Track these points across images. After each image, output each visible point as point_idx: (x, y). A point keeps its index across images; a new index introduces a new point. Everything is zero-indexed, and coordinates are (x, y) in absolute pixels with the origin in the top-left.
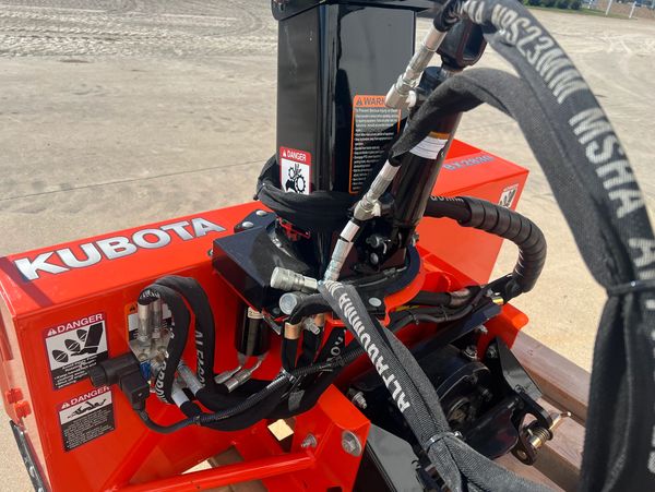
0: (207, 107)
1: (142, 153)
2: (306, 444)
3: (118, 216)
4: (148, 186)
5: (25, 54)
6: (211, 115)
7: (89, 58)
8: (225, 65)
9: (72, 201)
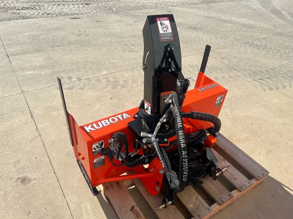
0: (126, 39)
1: (103, 63)
2: (151, 170)
3: (97, 91)
4: (106, 78)
5: (57, 16)
6: (127, 44)
7: (80, 16)
8: (133, 16)
9: (81, 85)
